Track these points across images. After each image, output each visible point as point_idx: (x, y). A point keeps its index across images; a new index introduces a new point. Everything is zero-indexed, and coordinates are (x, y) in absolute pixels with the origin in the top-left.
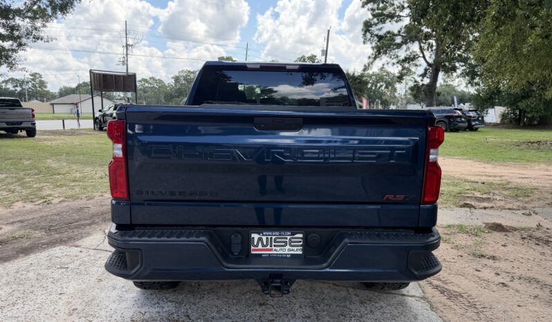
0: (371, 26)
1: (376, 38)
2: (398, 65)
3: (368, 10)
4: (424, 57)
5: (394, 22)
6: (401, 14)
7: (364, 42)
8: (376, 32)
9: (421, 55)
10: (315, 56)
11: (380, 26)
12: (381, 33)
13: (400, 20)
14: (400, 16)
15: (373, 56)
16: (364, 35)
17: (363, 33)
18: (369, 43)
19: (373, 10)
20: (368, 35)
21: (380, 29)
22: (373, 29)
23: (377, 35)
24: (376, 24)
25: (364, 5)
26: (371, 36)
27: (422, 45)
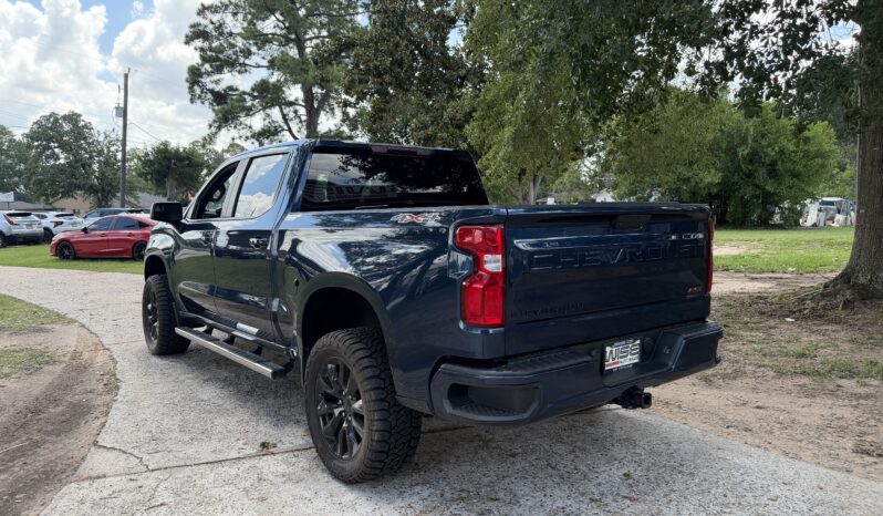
0: (200, 75)
1: (209, 95)
2: (253, 140)
3: (196, 49)
4: (290, 130)
5: (236, 74)
6: (247, 62)
7: (192, 101)
8: (210, 86)
9: (286, 128)
10: (79, 116)
11: (216, 77)
12: (219, 88)
13: (246, 71)
14: (244, 65)
15: (216, 125)
16: (191, 89)
17: (187, 85)
18: (199, 102)
19: (202, 49)
20: (197, 90)
21: (217, 82)
22: (206, 80)
23: (212, 91)
24: (209, 74)
25: (189, 40)
26: (202, 92)
27: (285, 112)
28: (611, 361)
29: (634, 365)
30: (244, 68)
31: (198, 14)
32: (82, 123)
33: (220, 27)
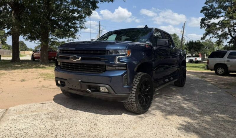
0: (204, 20)
2: (218, 38)
3: (204, 13)
5: (216, 19)
6: (219, 15)
7: (201, 28)
9: (229, 34)
10: (176, 34)
11: (209, 20)
15: (206, 34)
17: (200, 24)
18: (203, 28)
19: (206, 13)
20: (203, 25)
21: (209, 22)
22: (206, 22)
23: (207, 25)
24: (207, 20)
25: (202, 11)
26: (204, 25)
27: (230, 29)
30: (218, 17)
31: (205, 3)
32: (176, 36)
33: (211, 7)
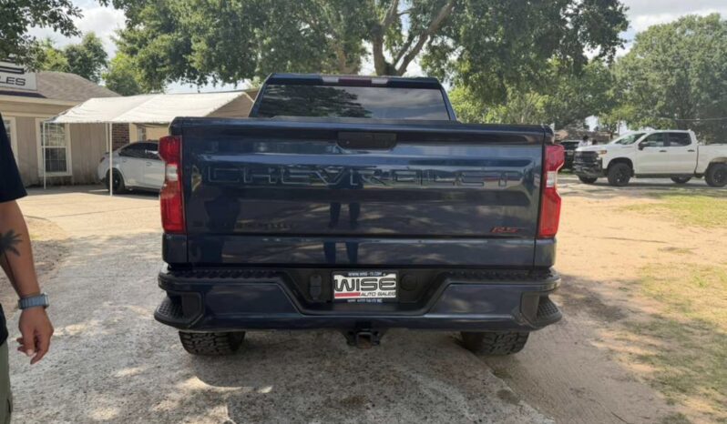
28: (345, 291)
29: (386, 302)
